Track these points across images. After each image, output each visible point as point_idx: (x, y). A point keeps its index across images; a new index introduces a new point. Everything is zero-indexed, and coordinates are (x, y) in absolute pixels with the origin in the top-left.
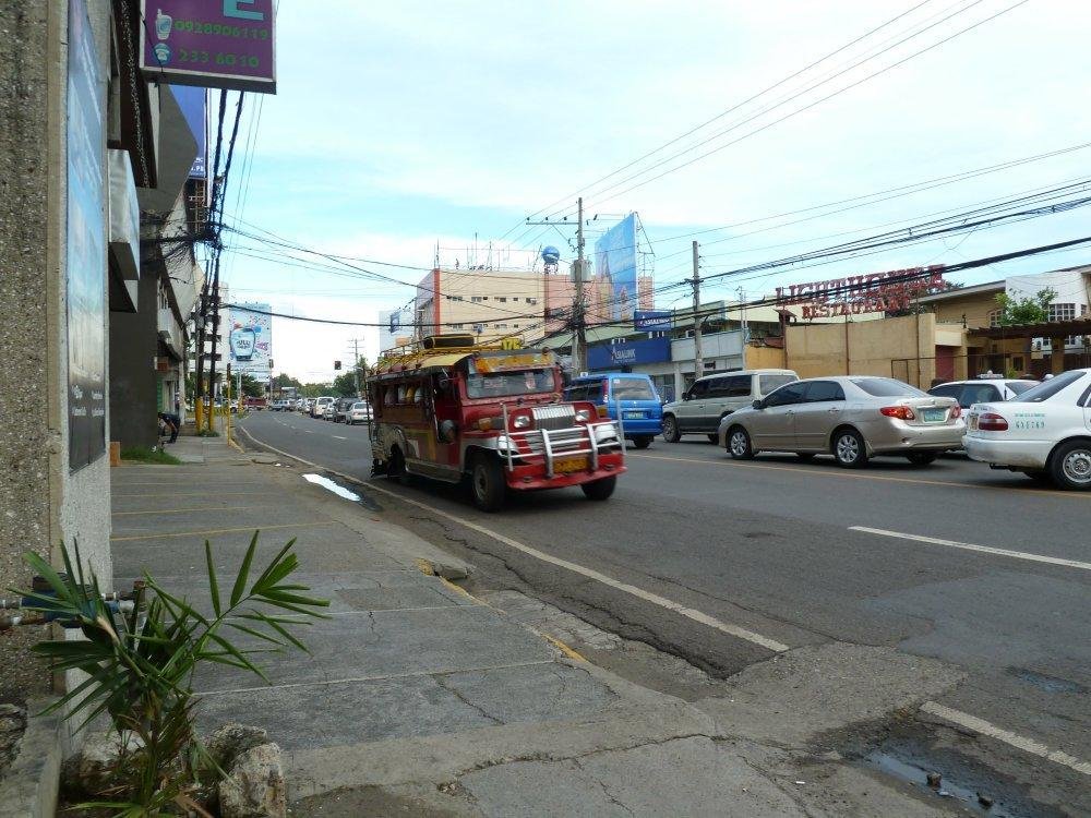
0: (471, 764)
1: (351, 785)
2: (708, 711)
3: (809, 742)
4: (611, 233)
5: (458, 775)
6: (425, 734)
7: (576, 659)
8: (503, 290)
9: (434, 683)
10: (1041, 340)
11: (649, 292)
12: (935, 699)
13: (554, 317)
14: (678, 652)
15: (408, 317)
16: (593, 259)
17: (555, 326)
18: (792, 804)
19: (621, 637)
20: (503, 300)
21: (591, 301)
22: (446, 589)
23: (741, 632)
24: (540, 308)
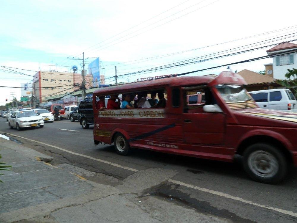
0: (54, 210)
1: (17, 220)
2: (118, 188)
3: (143, 192)
4: (93, 62)
5: (50, 213)
6: (39, 204)
7: (83, 179)
8: (60, 78)
9: (42, 190)
10: (199, 92)
11: (103, 79)
12: (171, 178)
13: (76, 86)
14: (111, 175)
15: (31, 85)
16: (88, 70)
17: (77, 88)
18: (138, 207)
19: (96, 172)
20: (61, 81)
21: (87, 81)
22: (45, 164)
23: (127, 168)
24: (72, 83)
